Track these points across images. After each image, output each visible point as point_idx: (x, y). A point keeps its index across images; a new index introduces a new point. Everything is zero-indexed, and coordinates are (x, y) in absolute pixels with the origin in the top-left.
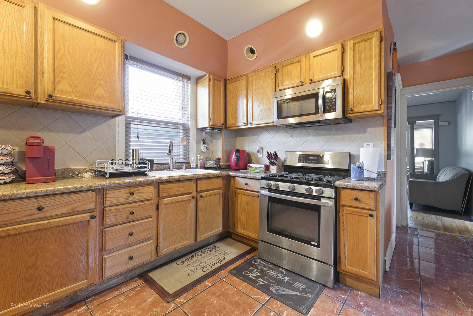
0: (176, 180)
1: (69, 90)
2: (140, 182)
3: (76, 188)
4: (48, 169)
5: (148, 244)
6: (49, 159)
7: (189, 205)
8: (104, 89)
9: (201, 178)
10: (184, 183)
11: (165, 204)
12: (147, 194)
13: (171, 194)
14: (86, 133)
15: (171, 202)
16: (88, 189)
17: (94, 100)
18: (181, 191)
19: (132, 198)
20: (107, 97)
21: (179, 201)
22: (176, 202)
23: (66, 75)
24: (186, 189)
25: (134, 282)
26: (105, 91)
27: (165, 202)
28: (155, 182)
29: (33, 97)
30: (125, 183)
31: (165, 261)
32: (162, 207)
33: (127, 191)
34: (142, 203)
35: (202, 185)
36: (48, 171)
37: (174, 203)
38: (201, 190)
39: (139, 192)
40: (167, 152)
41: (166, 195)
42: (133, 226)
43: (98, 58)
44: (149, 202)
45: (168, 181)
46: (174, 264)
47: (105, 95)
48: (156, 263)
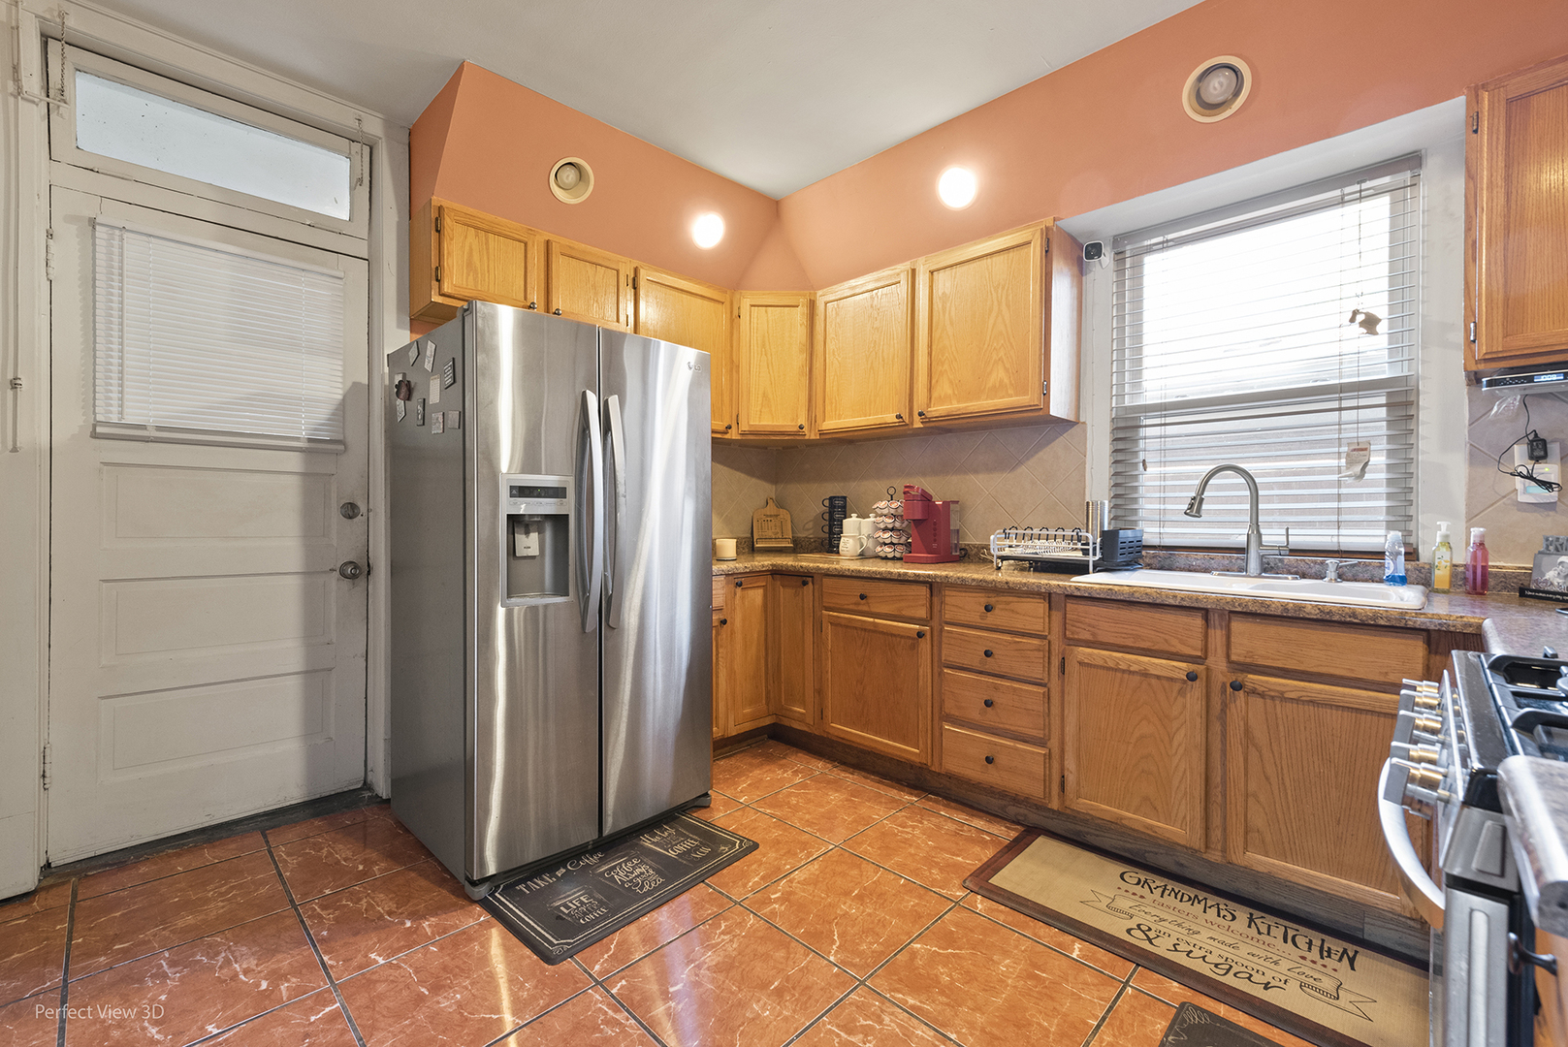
0: (1113, 597)
1: (950, 392)
2: (1007, 583)
3: (899, 574)
5: (1033, 753)
6: (935, 524)
7: (1180, 700)
8: (1005, 368)
9: (1239, 609)
10: (1157, 616)
11: (1081, 663)
12: (1030, 619)
13: (1103, 638)
14: (1023, 469)
15: (1101, 663)
16: (914, 579)
17: (986, 399)
18: (1143, 640)
19: (992, 619)
20: (1011, 384)
21: (1132, 669)
22: (1124, 671)
23: (946, 366)
24: (1167, 637)
25: (1006, 827)
26: (1006, 370)
27: (1080, 657)
28: (1043, 590)
29: (907, 422)
30: (973, 580)
32: (1072, 667)
33: (983, 599)
34: (1017, 640)
35: (1248, 640)
36: (935, 545)
37: (1109, 669)
38: (1248, 660)
39: (1007, 607)
41: (1086, 636)
42: (996, 688)
43: (996, 303)
44: (1036, 642)
45: (1086, 595)
46: (1115, 869)
47: (1006, 381)
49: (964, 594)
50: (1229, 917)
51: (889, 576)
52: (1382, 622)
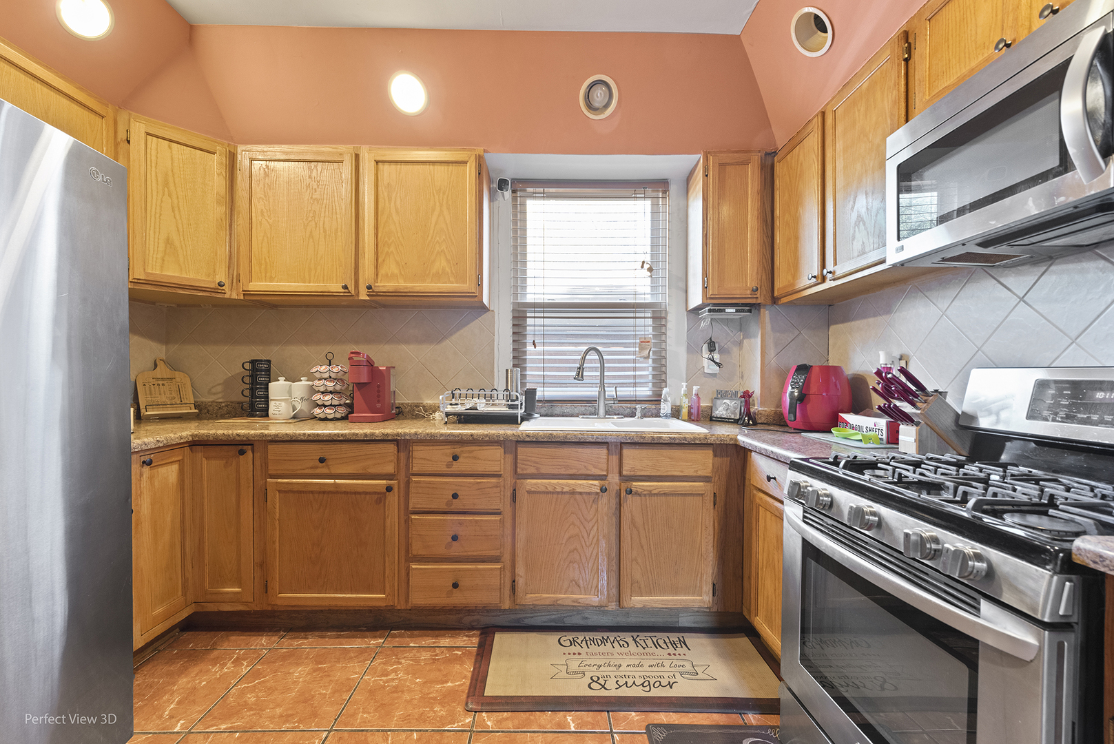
0: (553, 440)
1: (396, 271)
2: (472, 435)
3: (366, 435)
4: (379, 401)
5: (491, 569)
6: (378, 386)
7: (594, 506)
8: (447, 259)
9: (629, 441)
10: (580, 450)
11: (529, 492)
12: (489, 463)
13: (544, 470)
14: (447, 342)
15: (543, 489)
16: (382, 438)
17: (431, 283)
18: (571, 469)
19: (457, 467)
20: (452, 273)
21: (564, 490)
22: (558, 493)
23: (392, 249)
24: (586, 464)
25: (467, 636)
26: (448, 261)
27: (528, 487)
28: (502, 439)
29: (353, 292)
30: (442, 435)
31: (545, 622)
32: (522, 496)
33: (448, 450)
34: (479, 481)
35: (634, 461)
36: (378, 406)
37: (548, 493)
38: (632, 473)
39: (470, 455)
40: (574, 374)
41: (531, 470)
42: (461, 523)
43: (438, 204)
44: (494, 480)
45: (534, 440)
46: (553, 638)
47: (448, 269)
48: (525, 618)
49: (431, 448)
50: (626, 645)
51: (354, 438)
52: (697, 442)
